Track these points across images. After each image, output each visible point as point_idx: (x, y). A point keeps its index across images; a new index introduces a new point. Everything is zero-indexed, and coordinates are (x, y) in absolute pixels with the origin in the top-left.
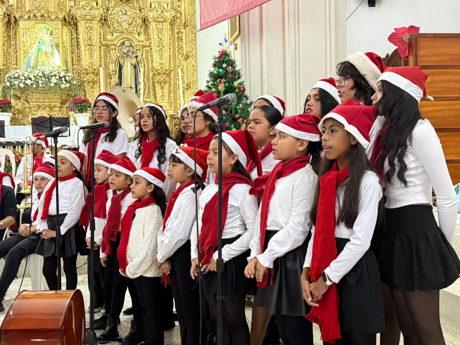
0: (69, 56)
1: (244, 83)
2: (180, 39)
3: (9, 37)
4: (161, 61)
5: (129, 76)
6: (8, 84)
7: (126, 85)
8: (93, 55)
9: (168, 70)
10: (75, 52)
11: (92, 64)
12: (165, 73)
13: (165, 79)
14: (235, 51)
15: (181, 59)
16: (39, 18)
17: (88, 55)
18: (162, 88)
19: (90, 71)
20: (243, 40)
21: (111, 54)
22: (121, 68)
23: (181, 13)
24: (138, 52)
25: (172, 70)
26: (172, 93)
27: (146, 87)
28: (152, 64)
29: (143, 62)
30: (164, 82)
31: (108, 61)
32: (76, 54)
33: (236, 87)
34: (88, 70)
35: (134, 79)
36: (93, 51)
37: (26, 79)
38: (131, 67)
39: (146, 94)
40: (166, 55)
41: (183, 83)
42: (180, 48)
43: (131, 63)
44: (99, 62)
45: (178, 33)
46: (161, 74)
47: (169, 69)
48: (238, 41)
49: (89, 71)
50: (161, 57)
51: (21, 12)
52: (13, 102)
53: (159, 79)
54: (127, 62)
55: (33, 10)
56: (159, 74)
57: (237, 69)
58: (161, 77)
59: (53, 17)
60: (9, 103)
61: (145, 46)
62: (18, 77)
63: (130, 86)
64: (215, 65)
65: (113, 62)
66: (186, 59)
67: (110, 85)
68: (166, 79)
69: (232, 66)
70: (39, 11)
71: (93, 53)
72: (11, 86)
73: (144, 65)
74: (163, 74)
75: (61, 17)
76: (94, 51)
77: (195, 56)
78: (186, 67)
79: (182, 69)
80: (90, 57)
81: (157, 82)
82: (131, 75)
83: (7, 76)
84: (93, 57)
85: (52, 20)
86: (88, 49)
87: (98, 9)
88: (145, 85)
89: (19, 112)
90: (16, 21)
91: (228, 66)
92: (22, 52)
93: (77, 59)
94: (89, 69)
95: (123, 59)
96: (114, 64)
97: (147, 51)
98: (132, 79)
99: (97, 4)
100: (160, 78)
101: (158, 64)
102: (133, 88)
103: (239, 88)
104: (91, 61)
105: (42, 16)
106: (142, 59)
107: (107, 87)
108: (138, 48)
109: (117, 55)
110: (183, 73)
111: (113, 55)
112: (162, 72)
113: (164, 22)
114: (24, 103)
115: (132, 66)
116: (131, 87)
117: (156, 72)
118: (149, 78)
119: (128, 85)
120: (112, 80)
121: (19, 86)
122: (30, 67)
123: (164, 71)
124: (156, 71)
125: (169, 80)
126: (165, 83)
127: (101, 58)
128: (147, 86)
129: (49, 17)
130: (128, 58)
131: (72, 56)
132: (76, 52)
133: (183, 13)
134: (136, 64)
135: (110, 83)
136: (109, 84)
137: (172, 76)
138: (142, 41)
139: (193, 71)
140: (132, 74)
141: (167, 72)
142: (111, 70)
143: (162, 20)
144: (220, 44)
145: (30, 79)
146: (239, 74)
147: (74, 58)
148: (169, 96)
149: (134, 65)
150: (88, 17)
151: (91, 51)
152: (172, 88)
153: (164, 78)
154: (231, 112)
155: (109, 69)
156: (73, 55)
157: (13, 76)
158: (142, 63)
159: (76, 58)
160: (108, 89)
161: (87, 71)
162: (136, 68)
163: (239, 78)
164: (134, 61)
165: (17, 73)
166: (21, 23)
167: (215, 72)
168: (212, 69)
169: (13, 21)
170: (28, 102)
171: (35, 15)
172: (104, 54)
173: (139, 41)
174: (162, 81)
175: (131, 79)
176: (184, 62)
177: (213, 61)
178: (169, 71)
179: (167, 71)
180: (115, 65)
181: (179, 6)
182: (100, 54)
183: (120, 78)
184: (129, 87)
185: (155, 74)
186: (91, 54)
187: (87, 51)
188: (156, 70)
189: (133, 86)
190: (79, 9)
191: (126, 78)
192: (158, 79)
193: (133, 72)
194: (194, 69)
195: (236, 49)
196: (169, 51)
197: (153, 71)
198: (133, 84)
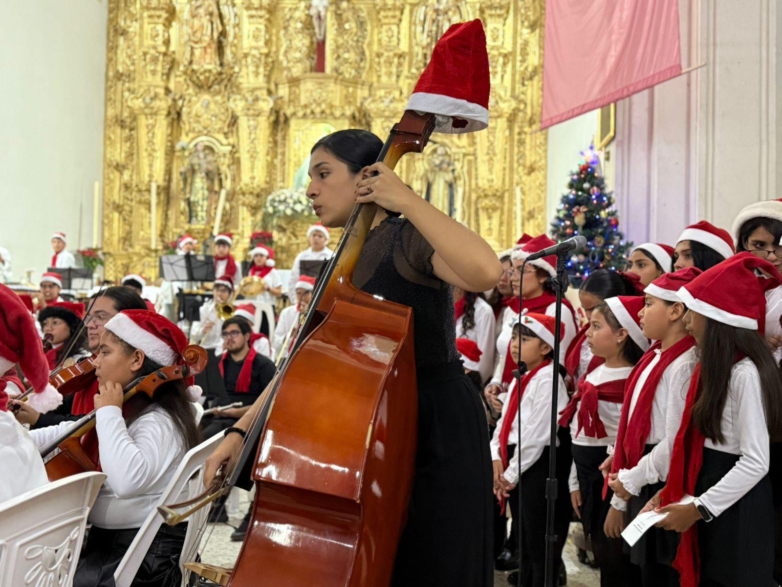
1: (618, 214)
2: (522, 142)
3: (275, 143)
4: (490, 177)
5: (441, 198)
6: (270, 210)
9: (500, 190)
12: (495, 195)
13: (494, 205)
14: (607, 162)
15: (522, 174)
16: (318, 116)
18: (490, 218)
20: (620, 145)
21: (415, 167)
22: (430, 186)
23: (526, 104)
24: (456, 163)
25: (507, 191)
26: (505, 225)
28: (477, 181)
29: (462, 177)
33: (603, 219)
35: (448, 204)
37: (295, 203)
40: (498, 167)
41: (523, 209)
42: (522, 156)
43: (445, 180)
45: (519, 134)
46: (488, 196)
47: (501, 188)
48: (612, 148)
50: (491, 171)
51: (294, 107)
52: (276, 235)
53: (486, 204)
54: (439, 178)
55: (311, 104)
56: (486, 196)
57: (607, 190)
58: (489, 201)
59: (338, 113)
60: (270, 237)
61: (468, 155)
62: (285, 201)
64: (571, 186)
65: (419, 178)
66: (529, 174)
68: (497, 204)
69: (598, 186)
70: (319, 105)
72: (275, 212)
73: (464, 182)
74: (492, 196)
75: (348, 113)
77: (545, 168)
78: (528, 185)
79: (522, 189)
81: (483, 208)
82: (444, 198)
83: (270, 198)
85: (335, 118)
87: (402, 101)
88: (464, 212)
89: (283, 249)
90: (287, 120)
91: (592, 186)
92: (292, 164)
95: (433, 174)
96: (420, 182)
97: (470, 162)
98: (446, 203)
99: (401, 93)
100: (487, 202)
101: (485, 182)
103: (609, 221)
105: (323, 112)
106: (461, 174)
108: (457, 157)
109: (425, 169)
110: (524, 195)
112: (490, 193)
113: (499, 117)
114: (290, 238)
115: (447, 185)
117: (482, 194)
118: (471, 202)
121: (285, 213)
122: (301, 185)
123: (495, 192)
124: (482, 191)
125: (500, 206)
126: (494, 209)
129: (332, 114)
130: (442, 174)
133: (529, 102)
137: (506, 199)
138: (464, 147)
139: (539, 192)
140: (446, 197)
141: (498, 194)
143: (495, 114)
144: (582, 153)
145: (300, 202)
146: (609, 199)
148: (500, 231)
149: (450, 183)
150: (387, 114)
152: (505, 217)
153: (494, 202)
154: (593, 258)
157: (277, 199)
158: (461, 179)
162: (452, 187)
163: (609, 204)
164: (449, 177)
165: (283, 193)
166: (293, 123)
167: (571, 197)
168: (566, 191)
169: (282, 119)
170: (296, 236)
171: (312, 112)
173: (458, 147)
174: (490, 207)
175: (443, 203)
176: (524, 178)
177: (568, 180)
178: (502, 192)
180: (422, 183)
181: (523, 93)
185: (481, 196)
188: (481, 189)
190: (374, 101)
191: (436, 202)
192: (484, 204)
194: (542, 189)
195: (607, 159)
196: (503, 160)
197: (477, 192)
198: (445, 208)
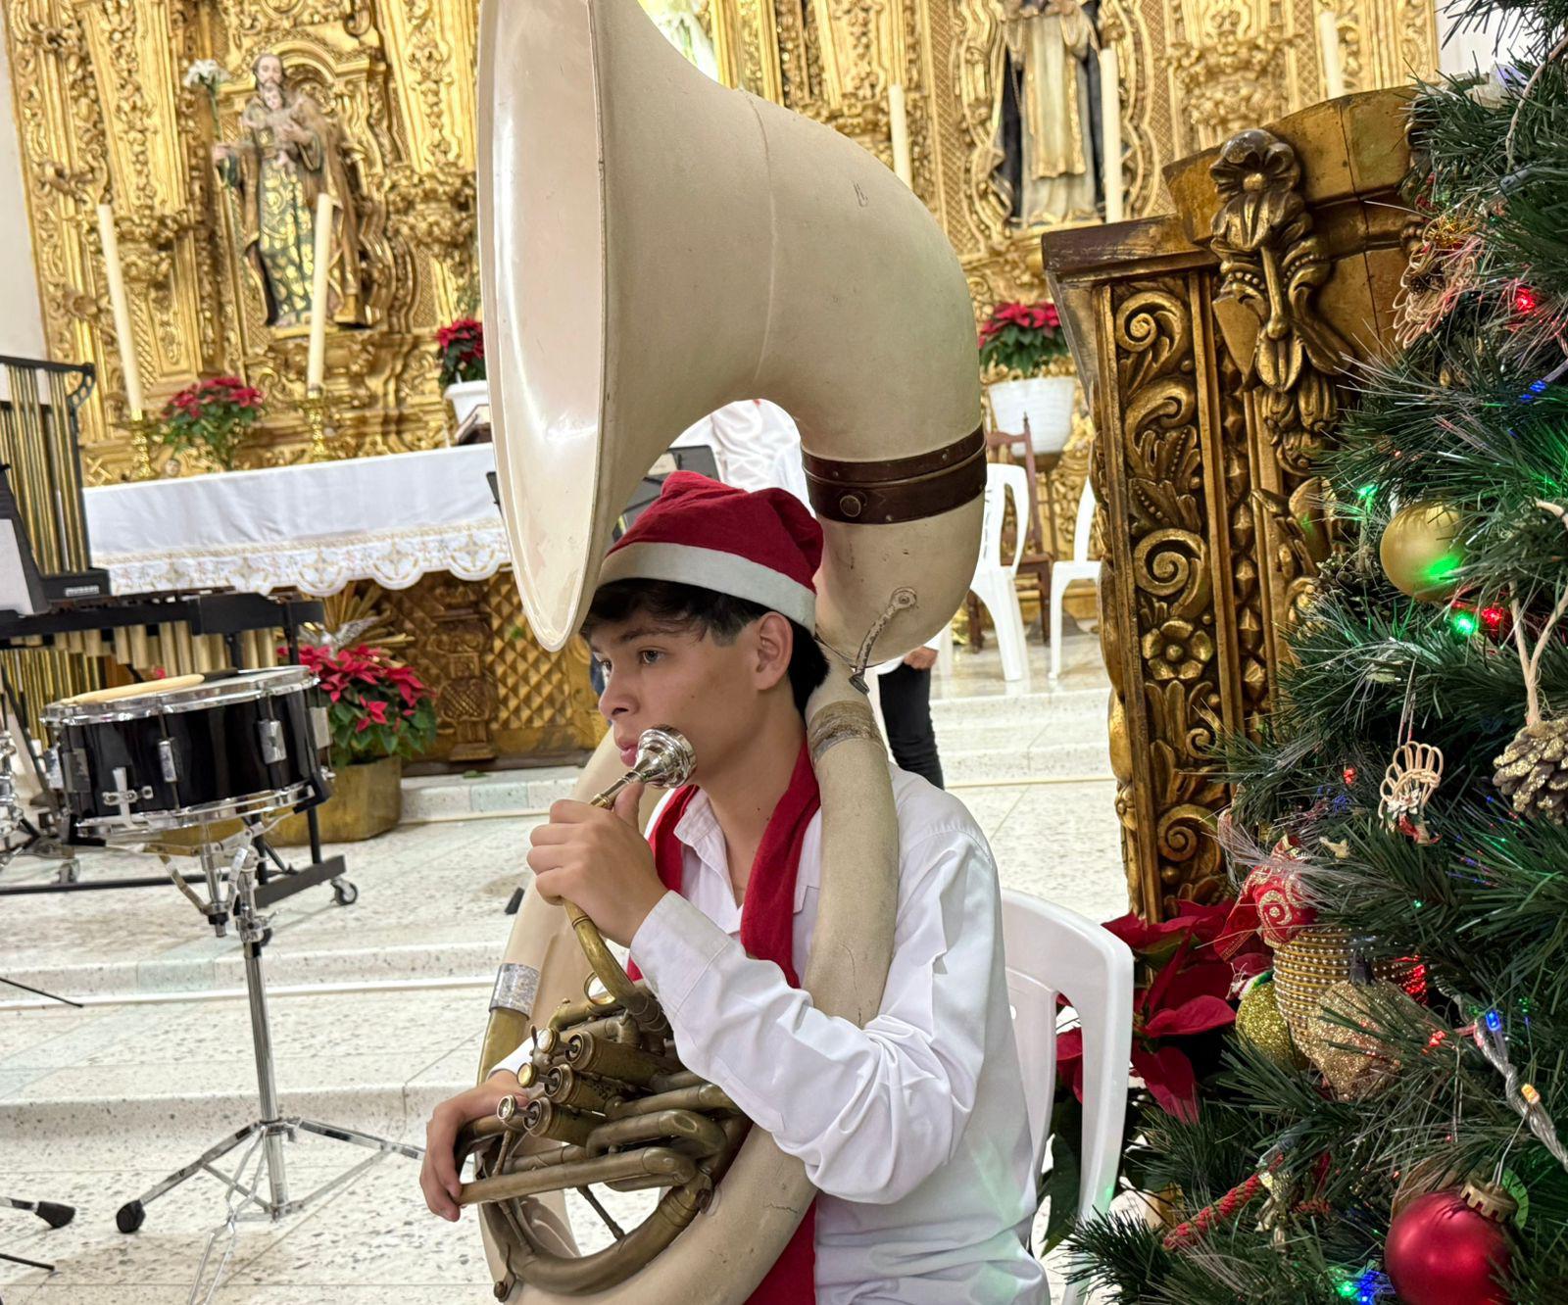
0: (766, 64)
4: (1225, 6)
5: (1059, 113)
7: (1041, 166)
8: (872, 35)
9: (1261, 42)
10: (793, 40)
11: (873, 86)
12: (1247, 65)
13: (1248, 99)
17: (851, 41)
19: (855, 121)
21: (964, 21)
22: (1014, 78)
25: (1290, 43)
27: (1151, 162)
28: (1180, 30)
29: (1128, 29)
30: (1245, 117)
31: (952, 57)
32: (802, 49)
34: (842, 115)
35: (1086, 130)
36: (872, 14)
38: (1066, 65)
39: (1153, 198)
43: (1065, 46)
44: (908, 71)
46: (1223, 72)
47: (1268, 38)
49: (850, 121)
53: (1217, 104)
54: (1043, 40)
56: (1213, 74)
58: (1226, 91)
63: (1062, 168)
65: (977, 56)
67: (968, 182)
68: (1257, 97)
71: (872, 26)
73: (1138, 45)
74: (1236, 70)
76: (879, 13)
78: (1368, 15)
79: (1345, 30)
80: (861, 50)
81: (1206, 122)
82: (1067, 109)
84: (874, 49)
86: (849, 12)
88: (1145, 151)
93: (805, 73)
94: (850, 107)
95: (1021, 30)
96: (980, 69)
98: (1076, 130)
100: (1219, 95)
101: (1209, 24)
102: (1082, 176)
104: (864, 68)
106: (1123, 17)
107: (957, 193)
109: (992, 17)
110: (1355, 54)
111: (976, 19)
112: (1229, 60)
115: (1072, 61)
116: (1069, 176)
117: (1199, 68)
118: (1168, 110)
119: (1055, 166)
120: (975, 155)
123: (1244, 53)
124: (1198, 59)
125: (1269, 103)
126: (1251, 119)
127: (913, 47)
128: (1156, 158)
130: (1049, 23)
131: (782, 62)
132: (801, 42)
134: (1089, 46)
135: (968, 171)
136: (962, 175)
139: (1411, 34)
140: (1074, 106)
141: (1259, 56)
142: (967, 99)
147: (793, 74)
149: (1083, 53)
151: (862, 15)
153: (1244, 92)
155: (959, 98)
156: (786, 57)
158: (1121, 36)
159: (800, 68)
160: (959, 202)
161: (841, 121)
162: (1092, 66)
164: (1079, 31)
172: (933, 29)
174: (1234, 111)
175: (1068, 127)
178: (1271, 47)
179: (1257, 47)
180: (987, 73)
182: (912, 29)
183: (1013, 136)
184: (1061, 175)
185: (1194, 78)
186: (864, 34)
187: (845, 19)
188: (1195, 54)
189: (1082, 166)
191: (1041, 131)
192: (1208, 106)
193: (1078, 91)
194: (1419, 22)
197: (1180, 66)
198: (1077, 156)
